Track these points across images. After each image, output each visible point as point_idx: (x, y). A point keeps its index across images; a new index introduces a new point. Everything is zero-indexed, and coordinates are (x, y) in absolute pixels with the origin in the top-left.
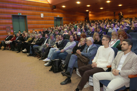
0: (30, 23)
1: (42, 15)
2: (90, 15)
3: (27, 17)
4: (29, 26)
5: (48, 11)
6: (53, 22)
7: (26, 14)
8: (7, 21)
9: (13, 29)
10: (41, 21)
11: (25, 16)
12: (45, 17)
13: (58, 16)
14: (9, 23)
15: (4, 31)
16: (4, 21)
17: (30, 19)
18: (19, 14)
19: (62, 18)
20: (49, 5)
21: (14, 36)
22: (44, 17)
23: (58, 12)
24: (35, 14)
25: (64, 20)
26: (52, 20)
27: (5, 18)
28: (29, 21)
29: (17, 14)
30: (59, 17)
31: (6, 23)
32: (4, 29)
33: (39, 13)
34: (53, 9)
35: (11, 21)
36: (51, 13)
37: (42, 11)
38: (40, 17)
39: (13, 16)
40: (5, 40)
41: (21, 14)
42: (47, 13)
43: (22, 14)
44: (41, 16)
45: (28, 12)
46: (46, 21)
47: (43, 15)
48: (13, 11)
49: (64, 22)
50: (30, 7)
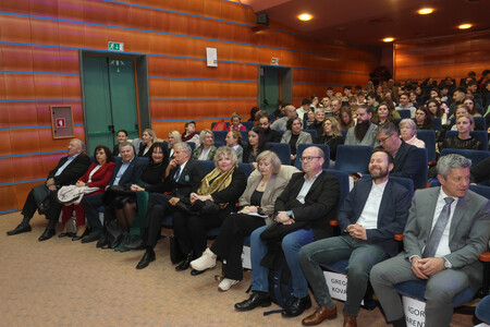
0: (161, 94)
1: (212, 56)
2: (398, 59)
3: (150, 62)
4: (155, 103)
5: (238, 38)
6: (253, 86)
7: (146, 46)
8: (59, 80)
9: (81, 118)
10: (206, 85)
11: (141, 59)
12: (223, 66)
13: (275, 62)
14: (67, 92)
15: (42, 132)
16: (42, 79)
17: (162, 72)
18: (111, 48)
19: (289, 69)
20: (240, 10)
21: (102, 156)
22: (218, 62)
23: (275, 42)
24: (181, 51)
25: (297, 80)
26: (250, 77)
27: (46, 66)
28: (155, 83)
29: (106, 45)
30: (277, 64)
31: (50, 92)
32: (42, 119)
33: (199, 42)
34: (255, 29)
35: (74, 81)
36: (249, 48)
37: (212, 35)
38: (201, 63)
39: (86, 54)
40: (51, 181)
41: (121, 45)
42: (232, 47)
43: (125, 47)
44: (206, 62)
45: (153, 38)
46: (225, 85)
47: (215, 57)
48: (87, 29)
49: (295, 88)
50: (164, 16)
